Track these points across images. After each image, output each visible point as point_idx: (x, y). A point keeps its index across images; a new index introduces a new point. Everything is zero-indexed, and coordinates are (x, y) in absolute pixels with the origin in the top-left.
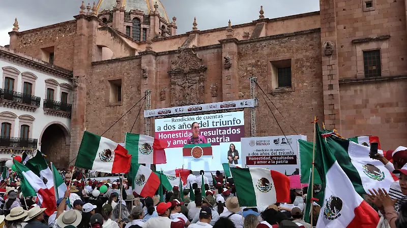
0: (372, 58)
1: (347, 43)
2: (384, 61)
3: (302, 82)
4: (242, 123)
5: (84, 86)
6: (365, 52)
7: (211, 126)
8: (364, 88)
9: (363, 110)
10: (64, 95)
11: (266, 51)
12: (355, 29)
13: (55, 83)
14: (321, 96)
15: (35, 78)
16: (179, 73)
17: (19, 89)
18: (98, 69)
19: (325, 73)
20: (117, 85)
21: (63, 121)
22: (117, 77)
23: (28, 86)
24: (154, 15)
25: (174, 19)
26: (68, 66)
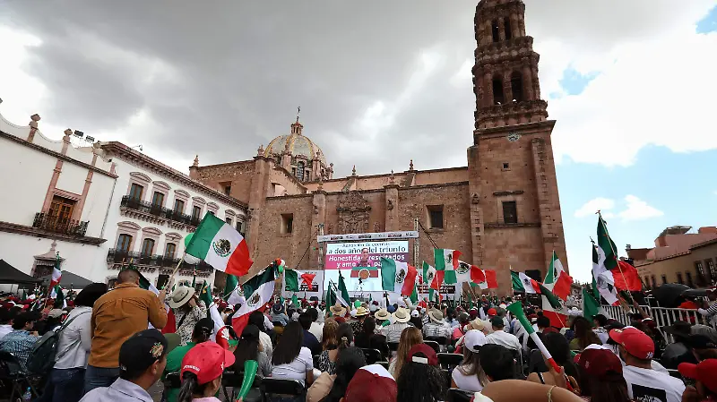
0: (510, 208)
1: (489, 194)
2: (520, 209)
3: (453, 225)
4: (407, 251)
5: (257, 217)
6: (504, 203)
7: (378, 252)
8: (505, 232)
9: (504, 250)
10: (239, 224)
11: (422, 198)
12: (496, 185)
13: (233, 214)
14: (470, 237)
15: (217, 208)
16: (346, 210)
18: (271, 204)
19: (473, 217)
20: (288, 219)
22: (289, 212)
24: (317, 160)
25: (331, 165)
26: (242, 198)
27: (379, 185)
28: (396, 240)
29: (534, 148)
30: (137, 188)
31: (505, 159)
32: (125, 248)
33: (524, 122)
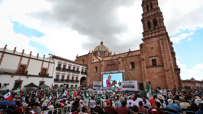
0: (154, 61)
1: (147, 57)
2: (157, 61)
3: (137, 67)
5: (89, 68)
6: (152, 60)
8: (152, 68)
9: (153, 74)
10: (85, 70)
11: (128, 60)
12: (149, 54)
13: (84, 68)
14: (142, 71)
15: (79, 67)
16: (109, 65)
17: (76, 69)
18: (93, 64)
19: (142, 65)
20: (96, 68)
21: (85, 76)
22: (97, 66)
23: (78, 69)
24: (106, 51)
26: (86, 64)
29: (160, 42)
30: (59, 65)
31: (152, 46)
32: (58, 78)
33: (157, 34)
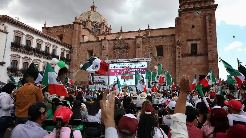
0: (194, 46)
1: (185, 40)
2: (198, 48)
3: (167, 55)
4: (146, 67)
5: (76, 52)
6: (191, 44)
7: (133, 68)
8: (191, 58)
9: (190, 66)
10: (67, 55)
11: (153, 42)
12: (188, 36)
13: (64, 50)
14: (175, 60)
15: (57, 47)
16: (118, 48)
17: (51, 51)
18: (83, 45)
19: (177, 51)
20: (91, 52)
21: (67, 66)
22: (91, 49)
23: (54, 50)
24: (103, 24)
25: (110, 26)
26: (69, 43)
27: (133, 36)
28: (141, 62)
29: (207, 18)
30: (18, 38)
31: (193, 23)
32: (15, 66)
33: (203, 5)
